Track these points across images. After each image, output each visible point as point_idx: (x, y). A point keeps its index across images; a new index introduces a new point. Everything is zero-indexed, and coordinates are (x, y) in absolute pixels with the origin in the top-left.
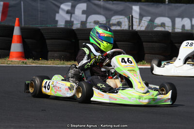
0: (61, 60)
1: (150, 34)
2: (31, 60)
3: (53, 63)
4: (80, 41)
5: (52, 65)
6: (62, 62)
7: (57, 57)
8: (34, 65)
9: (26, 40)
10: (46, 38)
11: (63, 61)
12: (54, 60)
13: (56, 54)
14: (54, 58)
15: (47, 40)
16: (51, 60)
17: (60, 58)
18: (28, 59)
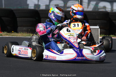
0: (28, 33)
1: (94, 14)
2: (5, 33)
3: (22, 35)
4: (42, 19)
5: (21, 36)
6: (28, 34)
7: (25, 30)
8: (7, 36)
9: (2, 18)
10: (17, 16)
11: (30, 33)
12: (23, 33)
13: (24, 29)
14: (23, 31)
15: (18, 18)
16: (21, 33)
17: (28, 31)
18: (4, 32)
